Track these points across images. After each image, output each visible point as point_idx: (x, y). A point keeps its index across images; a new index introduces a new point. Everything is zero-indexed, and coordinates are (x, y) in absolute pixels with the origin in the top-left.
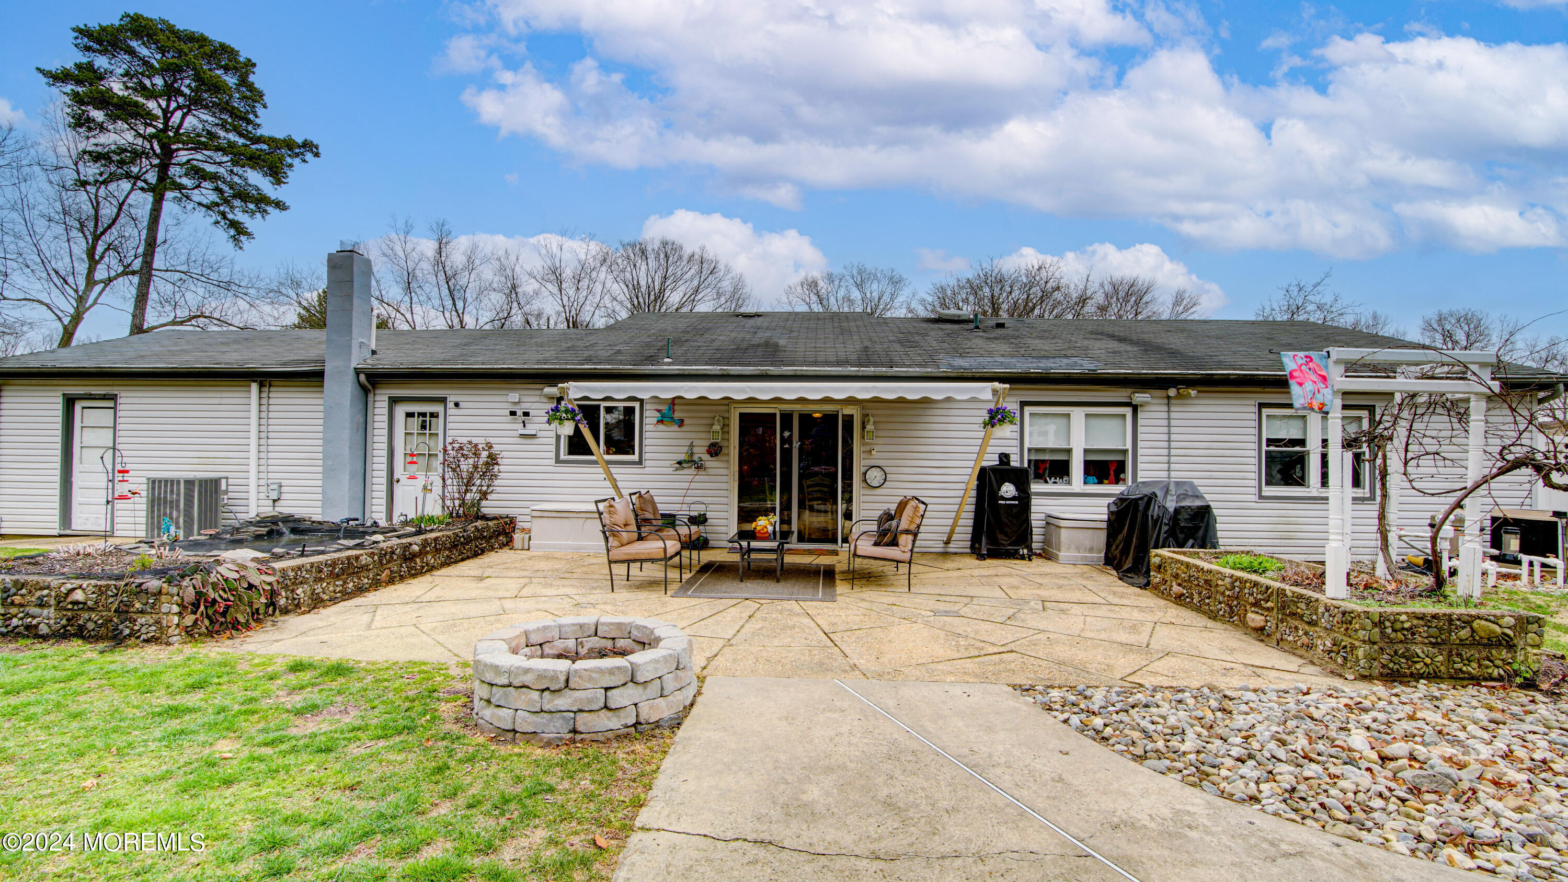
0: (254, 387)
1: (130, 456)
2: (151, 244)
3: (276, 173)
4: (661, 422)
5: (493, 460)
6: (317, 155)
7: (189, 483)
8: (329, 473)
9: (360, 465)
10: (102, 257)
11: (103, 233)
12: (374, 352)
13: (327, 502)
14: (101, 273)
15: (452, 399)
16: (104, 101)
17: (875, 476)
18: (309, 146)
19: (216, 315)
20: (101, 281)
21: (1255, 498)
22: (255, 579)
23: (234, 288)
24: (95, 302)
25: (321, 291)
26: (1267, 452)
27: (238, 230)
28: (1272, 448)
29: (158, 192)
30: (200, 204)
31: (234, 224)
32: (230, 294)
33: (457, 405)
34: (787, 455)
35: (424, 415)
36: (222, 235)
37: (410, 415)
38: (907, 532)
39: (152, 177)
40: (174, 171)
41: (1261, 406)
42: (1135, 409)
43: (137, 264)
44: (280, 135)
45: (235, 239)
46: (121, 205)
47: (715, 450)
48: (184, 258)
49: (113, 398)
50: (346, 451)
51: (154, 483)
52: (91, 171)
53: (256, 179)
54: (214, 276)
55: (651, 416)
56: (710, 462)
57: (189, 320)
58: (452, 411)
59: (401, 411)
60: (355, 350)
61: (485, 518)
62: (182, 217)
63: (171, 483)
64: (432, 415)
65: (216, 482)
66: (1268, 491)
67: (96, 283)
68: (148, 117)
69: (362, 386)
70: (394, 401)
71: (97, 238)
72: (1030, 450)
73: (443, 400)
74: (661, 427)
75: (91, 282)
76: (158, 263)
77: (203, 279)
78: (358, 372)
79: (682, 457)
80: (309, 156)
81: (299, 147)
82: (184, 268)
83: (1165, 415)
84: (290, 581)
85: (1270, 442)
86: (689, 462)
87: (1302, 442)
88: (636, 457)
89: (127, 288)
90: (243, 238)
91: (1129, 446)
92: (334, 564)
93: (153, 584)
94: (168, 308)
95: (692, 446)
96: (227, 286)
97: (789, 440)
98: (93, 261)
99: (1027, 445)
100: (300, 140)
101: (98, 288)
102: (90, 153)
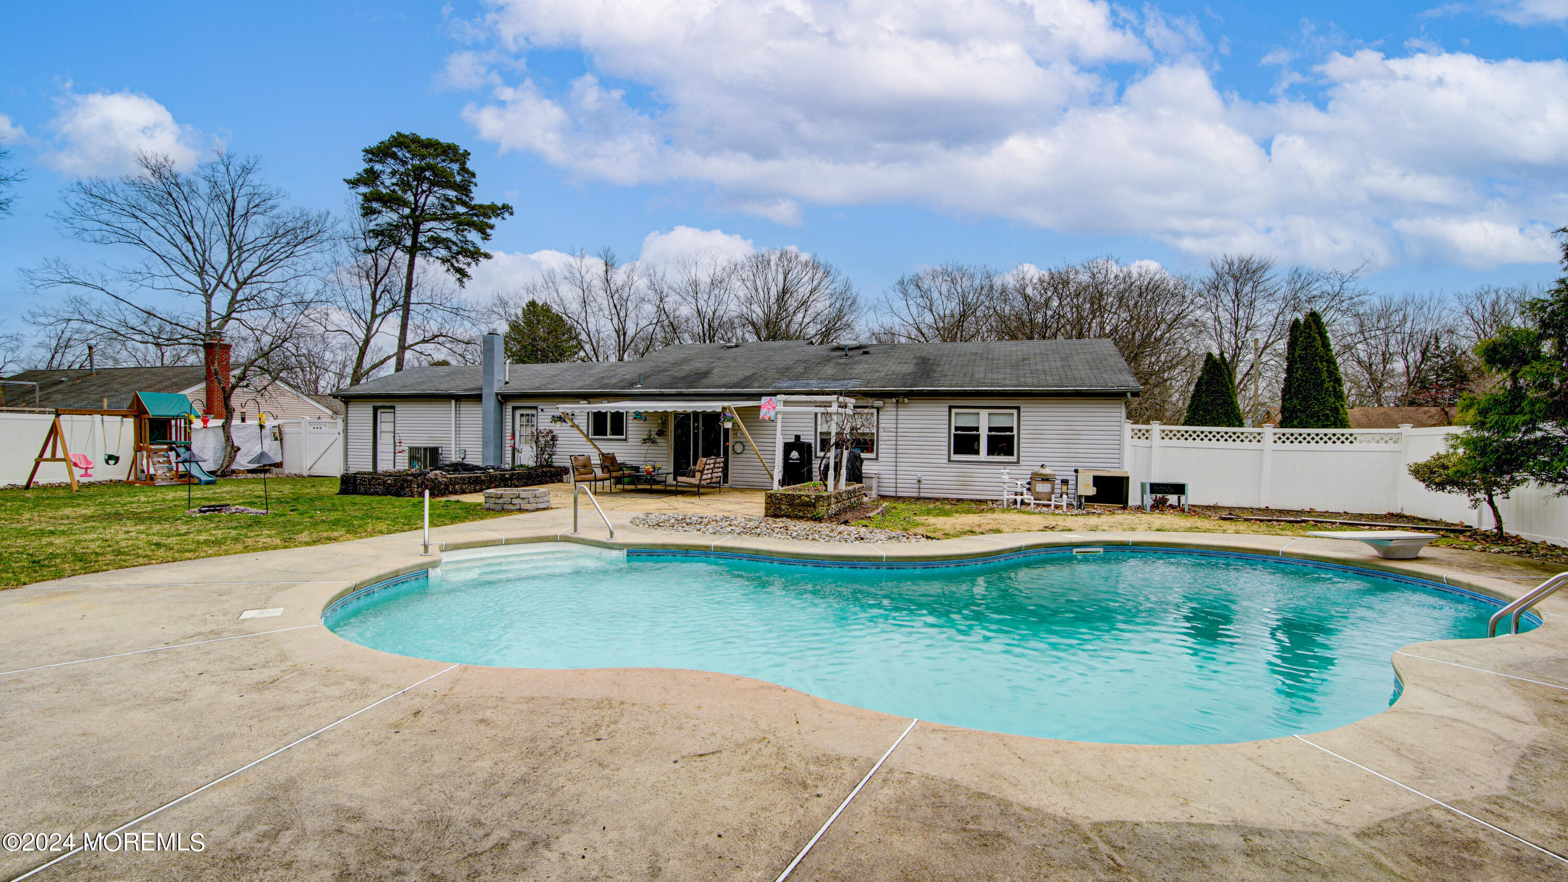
0: (453, 402)
1: (402, 434)
2: (409, 288)
3: (483, 230)
4: (635, 418)
5: (554, 438)
6: (511, 214)
7: (425, 449)
8: (485, 445)
9: (499, 440)
10: (380, 298)
11: (380, 281)
12: (507, 383)
13: (484, 459)
14: (380, 309)
15: (540, 407)
16: (379, 198)
17: (739, 448)
18: (506, 208)
19: (450, 335)
20: (380, 315)
21: (946, 461)
22: (441, 479)
23: (462, 312)
24: (377, 331)
25: (524, 306)
26: (955, 435)
27: (462, 274)
28: (959, 432)
29: (412, 251)
30: (437, 258)
31: (460, 271)
32: (459, 318)
33: (542, 410)
34: (696, 436)
35: (528, 415)
36: (452, 278)
37: (522, 415)
38: (698, 471)
39: (408, 243)
40: (422, 239)
41: (951, 408)
42: (878, 409)
43: (401, 302)
44: (487, 202)
45: (460, 280)
46: (390, 260)
47: (661, 433)
48: (429, 294)
49: (393, 407)
50: (492, 434)
51: (411, 449)
52: (373, 243)
53: (473, 236)
54: (448, 305)
55: (630, 418)
56: (659, 440)
57: (433, 339)
58: (540, 413)
59: (518, 413)
60: (496, 384)
61: (553, 467)
62: (427, 267)
63: (418, 449)
64: (533, 415)
65: (437, 449)
66: (955, 457)
67: (377, 316)
68: (405, 204)
69: (499, 401)
70: (515, 408)
71: (377, 284)
72: (821, 433)
73: (536, 408)
74: (636, 421)
75: (374, 316)
76: (413, 299)
77: (441, 307)
78: (497, 394)
79: (645, 437)
80: (506, 215)
81: (500, 209)
82: (429, 301)
83: (895, 413)
84: (453, 482)
85: (957, 429)
86: (649, 440)
87: (977, 429)
88: (624, 437)
89: (394, 320)
90: (465, 280)
91: (875, 431)
92: (470, 478)
93: (410, 478)
94: (420, 332)
95: (650, 431)
96: (456, 311)
97: (697, 428)
98: (375, 302)
99: (819, 430)
100: (500, 205)
101: (378, 320)
102: (373, 231)
